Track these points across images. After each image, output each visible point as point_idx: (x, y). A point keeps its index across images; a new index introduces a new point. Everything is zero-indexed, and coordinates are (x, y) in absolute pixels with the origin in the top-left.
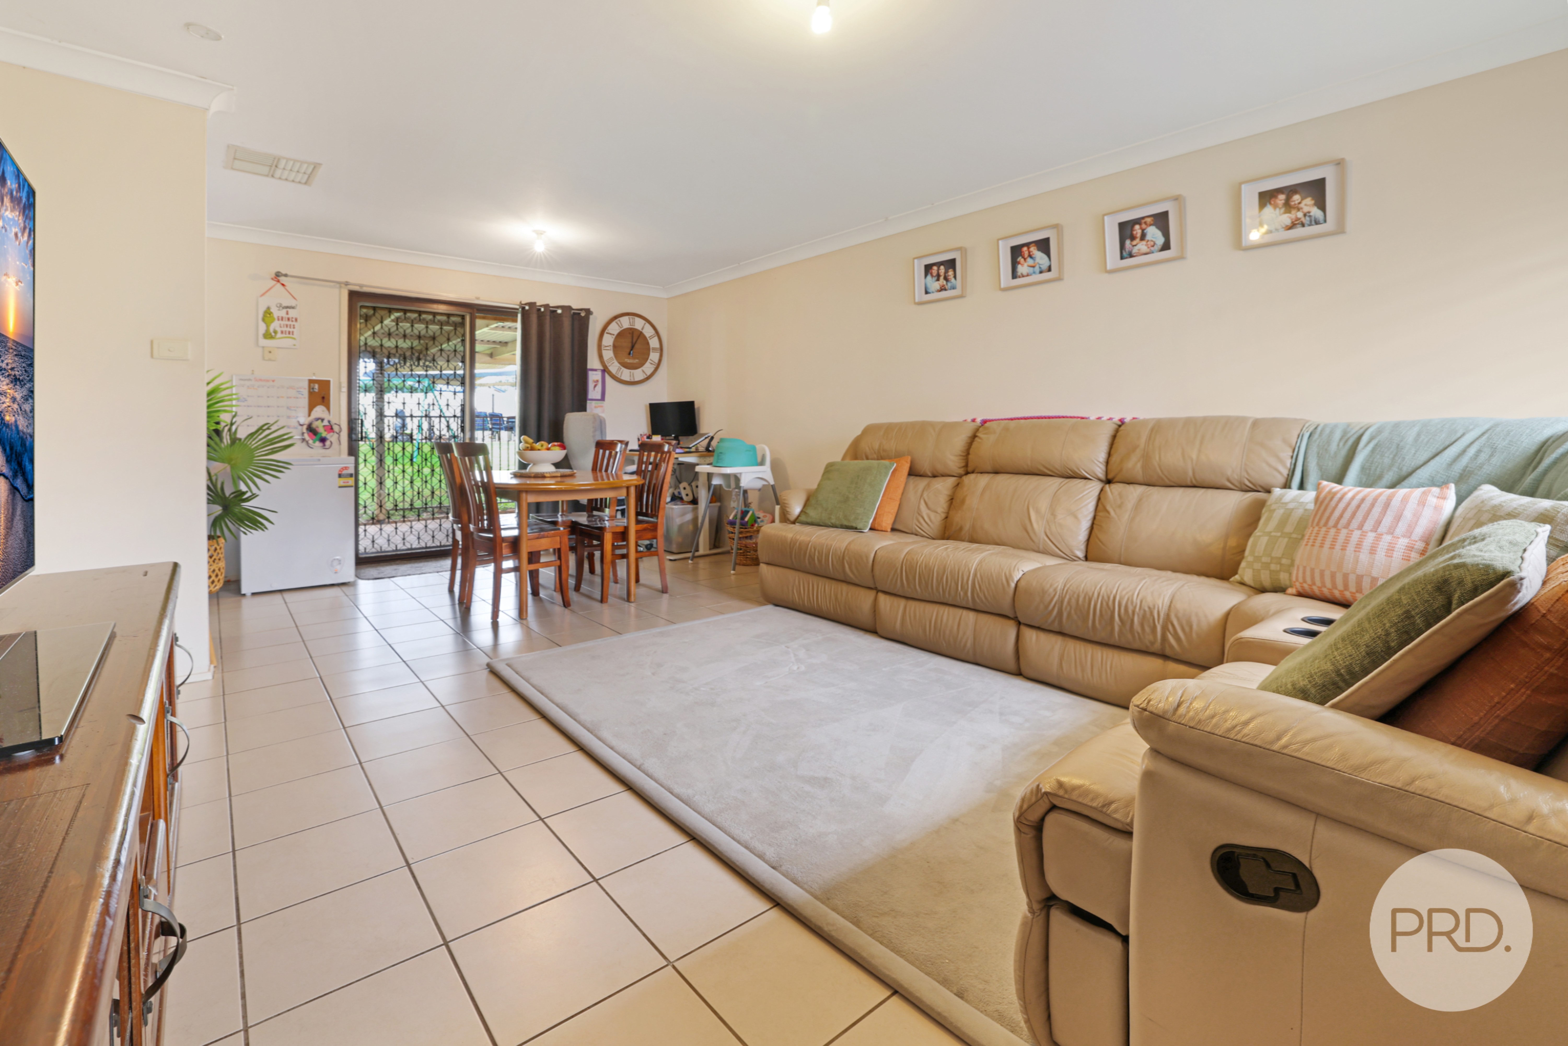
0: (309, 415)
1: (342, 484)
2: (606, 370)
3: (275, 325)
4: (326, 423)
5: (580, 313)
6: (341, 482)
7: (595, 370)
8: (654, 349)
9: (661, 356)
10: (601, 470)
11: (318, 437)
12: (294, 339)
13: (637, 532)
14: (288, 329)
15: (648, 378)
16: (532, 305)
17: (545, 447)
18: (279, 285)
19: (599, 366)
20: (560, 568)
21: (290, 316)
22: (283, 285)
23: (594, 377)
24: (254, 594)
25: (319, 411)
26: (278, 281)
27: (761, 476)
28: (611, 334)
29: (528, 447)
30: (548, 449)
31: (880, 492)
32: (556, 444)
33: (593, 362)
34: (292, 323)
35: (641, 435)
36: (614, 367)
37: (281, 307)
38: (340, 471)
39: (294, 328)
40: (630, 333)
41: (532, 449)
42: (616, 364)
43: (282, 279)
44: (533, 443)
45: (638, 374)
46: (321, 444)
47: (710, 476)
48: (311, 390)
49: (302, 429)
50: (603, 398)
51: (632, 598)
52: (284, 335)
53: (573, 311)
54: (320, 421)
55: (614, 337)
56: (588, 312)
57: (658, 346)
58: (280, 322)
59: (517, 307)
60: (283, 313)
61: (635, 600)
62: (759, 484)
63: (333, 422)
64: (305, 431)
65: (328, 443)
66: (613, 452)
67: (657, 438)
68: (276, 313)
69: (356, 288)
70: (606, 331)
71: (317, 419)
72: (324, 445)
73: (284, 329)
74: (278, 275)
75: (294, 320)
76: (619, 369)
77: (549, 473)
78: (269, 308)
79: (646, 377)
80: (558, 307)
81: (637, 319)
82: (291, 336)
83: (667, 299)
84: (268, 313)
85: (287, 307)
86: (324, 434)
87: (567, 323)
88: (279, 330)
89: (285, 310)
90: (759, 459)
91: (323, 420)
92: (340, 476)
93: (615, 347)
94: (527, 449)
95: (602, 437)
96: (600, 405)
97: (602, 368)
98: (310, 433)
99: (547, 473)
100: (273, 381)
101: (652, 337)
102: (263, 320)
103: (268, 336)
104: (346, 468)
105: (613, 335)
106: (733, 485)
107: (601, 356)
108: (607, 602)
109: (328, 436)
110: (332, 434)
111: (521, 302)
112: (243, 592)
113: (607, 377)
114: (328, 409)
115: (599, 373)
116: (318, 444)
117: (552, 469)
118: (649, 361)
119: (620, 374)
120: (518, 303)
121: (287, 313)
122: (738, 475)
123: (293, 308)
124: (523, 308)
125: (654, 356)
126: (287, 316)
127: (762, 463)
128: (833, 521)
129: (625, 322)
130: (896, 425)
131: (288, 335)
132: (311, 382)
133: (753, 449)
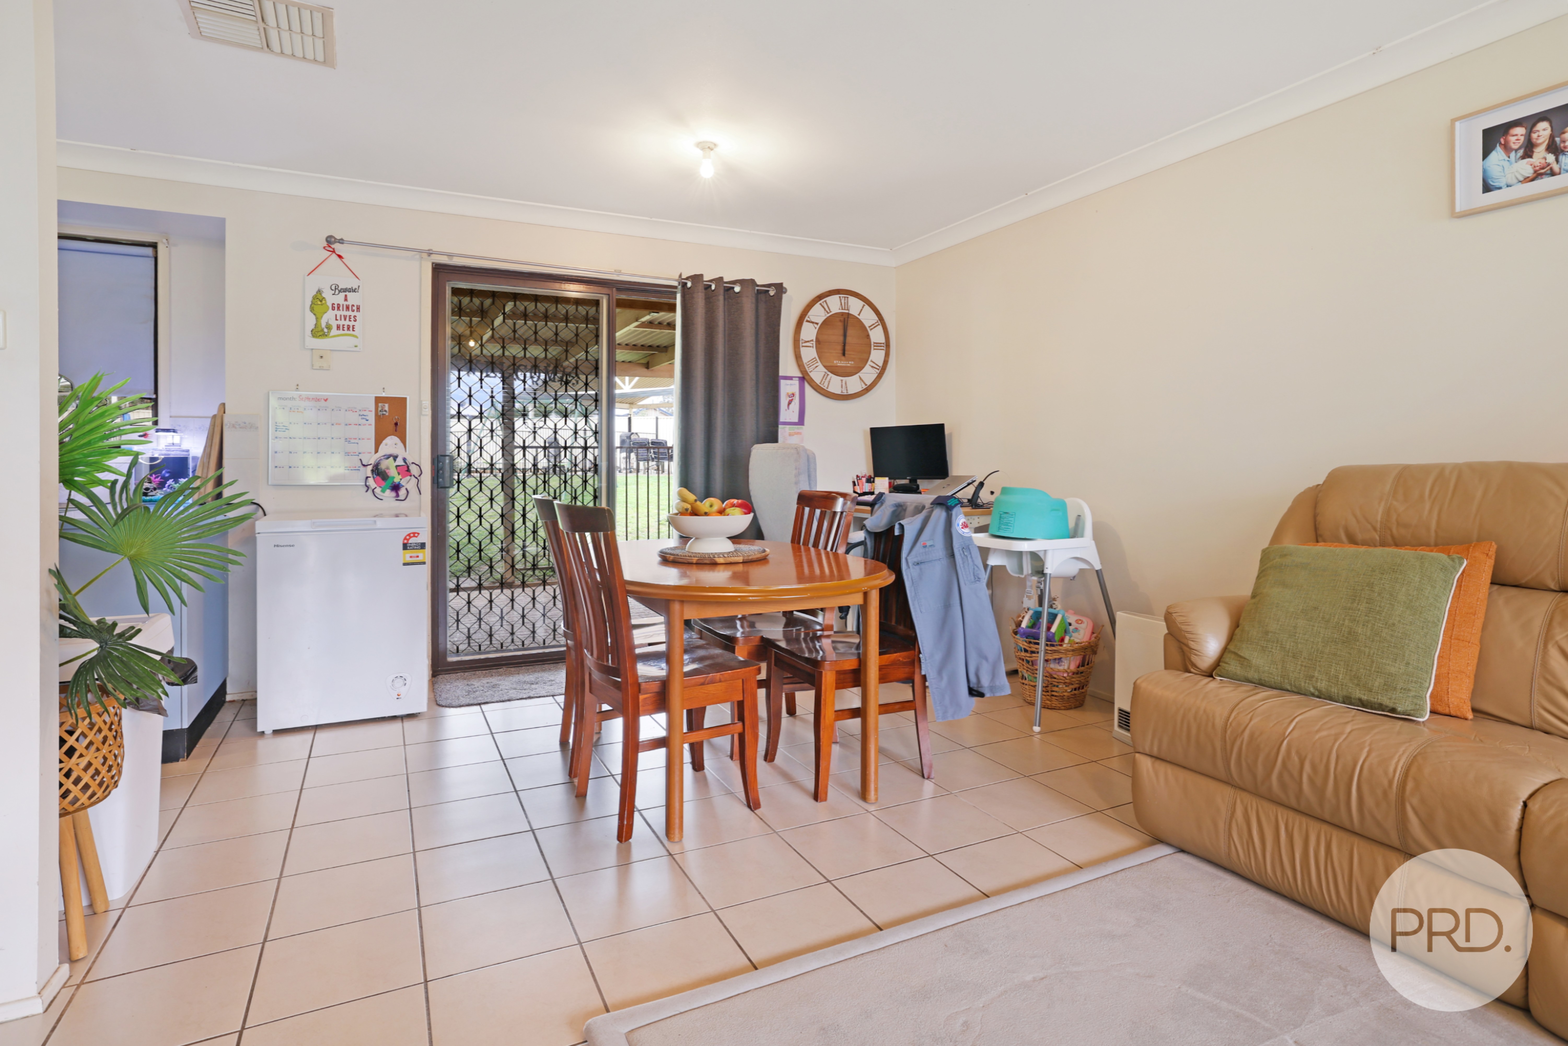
0: (376, 451)
1: (409, 560)
2: (806, 377)
3: (329, 316)
4: (400, 462)
5: (768, 291)
6: (408, 556)
7: (790, 378)
8: (878, 345)
9: (887, 355)
10: (806, 543)
11: (389, 483)
12: (356, 337)
13: (881, 668)
14: (347, 323)
15: (868, 389)
16: (697, 278)
17: (716, 508)
18: (334, 256)
19: (796, 373)
20: (742, 737)
21: (350, 303)
22: (340, 256)
23: (787, 388)
24: (277, 732)
25: (391, 444)
26: (334, 251)
27: (1079, 556)
28: (813, 323)
29: (687, 510)
30: (721, 512)
31: (1436, 624)
32: (735, 501)
33: (787, 366)
34: (353, 314)
35: (857, 476)
36: (818, 374)
37: (337, 289)
38: (405, 539)
39: (355, 321)
40: (840, 321)
41: (695, 513)
42: (821, 368)
43: (336, 246)
44: (696, 501)
45: (854, 384)
46: (394, 494)
47: (985, 552)
48: (380, 413)
49: (366, 473)
50: (801, 421)
51: (872, 795)
52: (341, 332)
53: (757, 288)
54: (391, 459)
55: (818, 327)
56: (780, 288)
57: (882, 340)
58: (336, 312)
59: (675, 284)
60: (339, 299)
61: (877, 799)
62: (1073, 569)
63: (410, 460)
64: (369, 474)
65: (402, 492)
66: (828, 511)
67: (882, 484)
68: (331, 298)
69: (444, 260)
70: (807, 318)
71: (388, 457)
72: (398, 495)
73: (341, 323)
74: (330, 241)
75: (355, 308)
76: (825, 376)
77: (723, 554)
78: (319, 292)
79: (865, 387)
80: (735, 282)
81: (852, 300)
82: (351, 332)
83: (895, 268)
84: (318, 298)
85: (345, 290)
86: (397, 479)
87: (748, 305)
88: (334, 324)
89: (342, 295)
90: (1071, 524)
91: (395, 458)
92: (405, 547)
93: (819, 342)
94: (683, 513)
95: (810, 487)
96: (796, 431)
97: (800, 375)
98: (379, 478)
99: (719, 554)
100: (326, 400)
101: (873, 327)
102: (312, 309)
103: (318, 332)
104: (415, 534)
105: (817, 324)
106: (1027, 568)
107: (798, 357)
108: (825, 800)
109: (403, 482)
110: (408, 478)
111: (680, 276)
112: (260, 729)
113: (808, 389)
114: (404, 442)
115: (796, 382)
116: (389, 493)
117: (729, 547)
118: (869, 363)
119: (826, 384)
120: (677, 277)
121: (346, 300)
122: (1041, 555)
123: (354, 291)
124: (684, 285)
125: (877, 356)
126: (345, 303)
127: (1075, 533)
128: (1322, 685)
129: (834, 304)
130: (1425, 469)
131: (346, 332)
132: (378, 400)
133: (1061, 507)
